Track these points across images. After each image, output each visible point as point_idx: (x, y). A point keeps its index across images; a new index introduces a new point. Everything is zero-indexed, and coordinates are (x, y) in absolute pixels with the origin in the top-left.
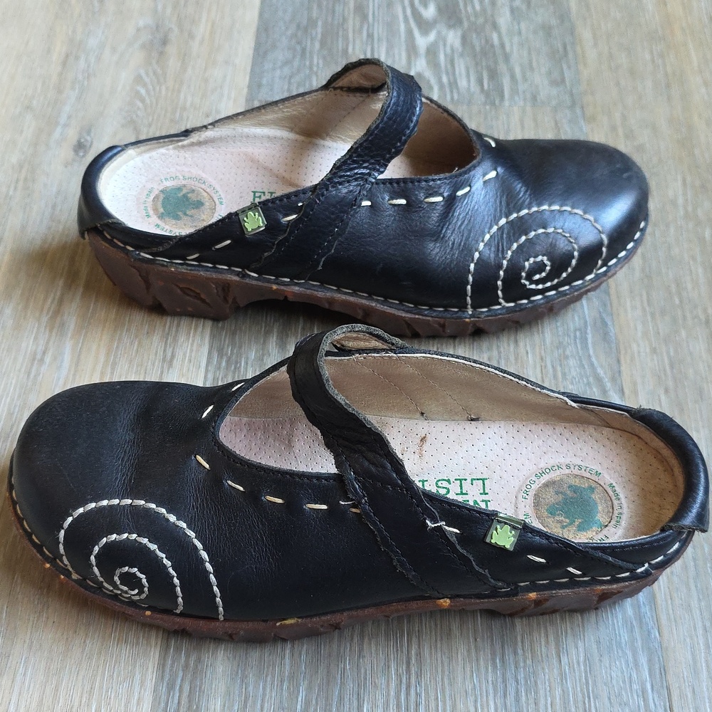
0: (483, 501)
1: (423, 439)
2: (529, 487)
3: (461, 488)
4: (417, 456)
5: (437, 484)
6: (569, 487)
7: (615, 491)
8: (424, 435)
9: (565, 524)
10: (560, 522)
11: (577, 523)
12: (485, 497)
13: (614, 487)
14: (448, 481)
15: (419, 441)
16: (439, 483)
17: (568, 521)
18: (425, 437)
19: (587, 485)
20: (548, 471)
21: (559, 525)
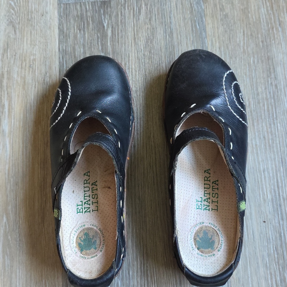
0: (90, 210)
1: (109, 188)
2: (95, 226)
3: (94, 203)
4: (104, 186)
5: (96, 194)
6: (95, 240)
7: (94, 257)
8: (111, 188)
9: (81, 238)
10: (82, 237)
11: (81, 243)
12: (91, 211)
13: (96, 256)
14: (97, 198)
15: (109, 186)
16: (96, 195)
17: (83, 239)
18: (110, 188)
19: (97, 247)
20: (102, 233)
21: (81, 237)
